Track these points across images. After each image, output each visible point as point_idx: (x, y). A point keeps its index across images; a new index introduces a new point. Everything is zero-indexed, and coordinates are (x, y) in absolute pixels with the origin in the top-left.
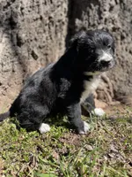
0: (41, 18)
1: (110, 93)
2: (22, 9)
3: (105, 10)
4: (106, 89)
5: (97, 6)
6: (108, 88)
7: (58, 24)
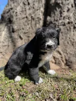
0: (27, 17)
1: (63, 61)
2: (16, 13)
3: (64, 12)
4: (60, 58)
5: (60, 9)
6: (62, 58)
7: (37, 19)
